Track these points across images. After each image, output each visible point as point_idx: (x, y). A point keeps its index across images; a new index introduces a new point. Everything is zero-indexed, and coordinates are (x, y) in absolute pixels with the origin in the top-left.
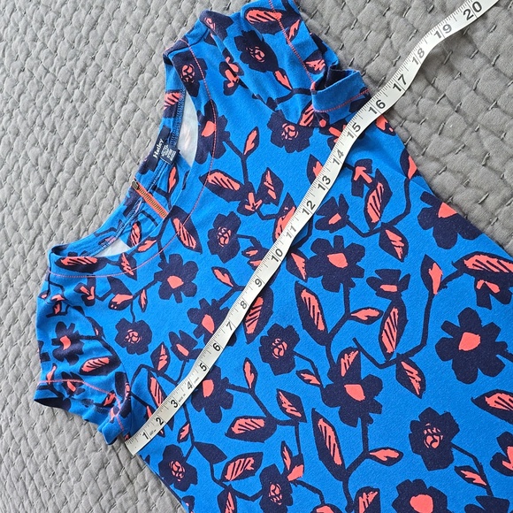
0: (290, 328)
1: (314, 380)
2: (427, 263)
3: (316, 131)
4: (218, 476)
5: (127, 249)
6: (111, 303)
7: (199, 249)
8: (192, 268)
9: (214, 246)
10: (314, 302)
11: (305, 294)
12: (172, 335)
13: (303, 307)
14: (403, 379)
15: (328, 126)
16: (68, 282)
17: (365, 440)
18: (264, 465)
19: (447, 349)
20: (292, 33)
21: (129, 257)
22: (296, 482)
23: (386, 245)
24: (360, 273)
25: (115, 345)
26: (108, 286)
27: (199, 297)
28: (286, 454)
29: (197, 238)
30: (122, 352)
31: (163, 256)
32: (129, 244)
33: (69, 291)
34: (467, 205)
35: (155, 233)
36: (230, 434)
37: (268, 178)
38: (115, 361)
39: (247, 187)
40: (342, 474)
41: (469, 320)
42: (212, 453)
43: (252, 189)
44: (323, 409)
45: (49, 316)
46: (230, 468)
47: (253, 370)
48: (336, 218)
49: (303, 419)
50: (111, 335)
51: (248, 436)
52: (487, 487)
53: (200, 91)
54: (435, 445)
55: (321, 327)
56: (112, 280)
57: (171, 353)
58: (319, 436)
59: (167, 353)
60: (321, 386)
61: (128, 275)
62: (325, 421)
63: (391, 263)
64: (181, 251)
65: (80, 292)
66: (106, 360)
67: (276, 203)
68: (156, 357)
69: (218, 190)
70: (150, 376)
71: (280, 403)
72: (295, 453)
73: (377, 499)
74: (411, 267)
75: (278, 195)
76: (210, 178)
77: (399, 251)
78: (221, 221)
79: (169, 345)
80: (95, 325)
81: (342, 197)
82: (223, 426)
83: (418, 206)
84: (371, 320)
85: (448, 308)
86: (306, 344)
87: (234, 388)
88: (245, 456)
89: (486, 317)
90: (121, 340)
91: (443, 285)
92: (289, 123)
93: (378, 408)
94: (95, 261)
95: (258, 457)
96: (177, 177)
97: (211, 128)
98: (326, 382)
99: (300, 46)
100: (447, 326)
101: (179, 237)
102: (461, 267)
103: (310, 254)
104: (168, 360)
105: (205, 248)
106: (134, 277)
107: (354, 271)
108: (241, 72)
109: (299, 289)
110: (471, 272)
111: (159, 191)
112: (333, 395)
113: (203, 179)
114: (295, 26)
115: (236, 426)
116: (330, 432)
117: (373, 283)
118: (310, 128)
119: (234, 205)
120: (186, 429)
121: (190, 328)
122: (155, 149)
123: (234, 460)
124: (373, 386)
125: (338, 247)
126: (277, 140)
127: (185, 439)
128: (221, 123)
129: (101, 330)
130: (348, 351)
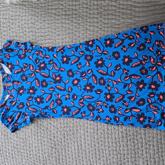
0: (43, 80)
1: (52, 83)
2: (53, 55)
3: (26, 53)
4: (50, 109)
5: (9, 95)
6: (13, 105)
7: (21, 83)
8: (23, 87)
9: (23, 80)
10: (44, 73)
11: (42, 74)
12: (27, 99)
13: (43, 76)
14: (62, 71)
15: (28, 51)
16: (3, 110)
17: (64, 82)
18: (55, 100)
19: (63, 62)
20: (13, 44)
21: (11, 96)
22: (60, 97)
23: (47, 58)
24: (46, 64)
25: (19, 110)
26: (10, 104)
27: (27, 89)
28: (56, 95)
29: (20, 82)
30: (21, 110)
31: (16, 90)
32: (9, 94)
33: (4, 110)
34: (52, 46)
35: (12, 88)
36: (47, 102)
37: (24, 64)
38: (21, 113)
39: (22, 69)
40: (65, 90)
41: (63, 57)
42: (46, 108)
43: (23, 68)
44: (56, 85)
45: (3, 119)
46: (51, 106)
47: (43, 90)
48: (38, 61)
49: (55, 89)
50: (17, 110)
51: (49, 99)
52: (80, 72)
53: (4, 62)
54: (71, 74)
55: (47, 76)
56: (10, 102)
57: (29, 102)
58: (58, 89)
59: (28, 102)
60: (53, 82)
61: (13, 98)
62: (57, 86)
63: (49, 60)
64: (19, 86)
65: (6, 109)
66: (19, 114)
67: (28, 66)
68: (27, 105)
69: (18, 73)
70: (28, 108)
71: (50, 90)
72: (57, 94)
73: (71, 87)
74: (52, 57)
75: (27, 65)
76: (15, 73)
77: (49, 57)
78: (22, 76)
79: (28, 101)
80: (13, 111)
81: (36, 58)
82: (45, 102)
83: (47, 50)
84: (52, 68)
85: (60, 58)
86: (47, 80)
87: (42, 95)
88: (51, 102)
89: (64, 55)
90: (19, 109)
91: (57, 56)
92: (22, 55)
93: (62, 77)
94: (5, 102)
95: (53, 101)
96: (9, 77)
97: (10, 66)
98: (53, 81)
99: (15, 45)
100: (61, 60)
101: (17, 85)
102: (57, 52)
103: (38, 68)
104: (29, 103)
105: (22, 82)
106: (14, 98)
107: (45, 65)
108: (9, 54)
109: (40, 74)
110: (58, 51)
111: (8, 82)
112: (56, 82)
113: (14, 73)
114: (12, 43)
115: (47, 100)
116: (59, 86)
117: (49, 64)
118: (25, 53)
119: (22, 73)
120: (40, 109)
121: (29, 95)
122: (3, 76)
123: (50, 105)
124: (59, 75)
125: (41, 64)
126: (21, 59)
127: (41, 110)
128: (11, 64)
129: (14, 111)
130: (53, 75)
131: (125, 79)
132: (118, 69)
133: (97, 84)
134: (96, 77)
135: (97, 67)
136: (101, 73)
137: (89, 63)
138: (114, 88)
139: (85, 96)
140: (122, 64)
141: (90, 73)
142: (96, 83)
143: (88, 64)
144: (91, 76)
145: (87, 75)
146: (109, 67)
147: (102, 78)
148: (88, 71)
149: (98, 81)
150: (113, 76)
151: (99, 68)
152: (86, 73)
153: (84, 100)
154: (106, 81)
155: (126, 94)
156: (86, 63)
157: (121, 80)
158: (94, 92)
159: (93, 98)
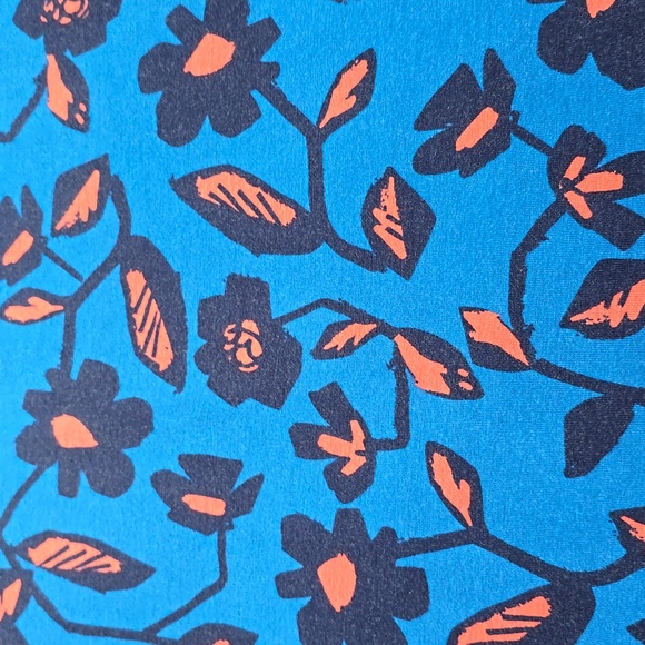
131: (594, 315)
132: (468, 139)
133: (175, 375)
134: (164, 283)
135: (175, 126)
136: (226, 219)
137: (72, 76)
138: (416, 447)
139: (37, 540)
140: (526, 67)
141: (95, 216)
142: (164, 358)
143: (59, 97)
144: (104, 269)
145: (52, 244)
146: (337, 123)
147: (245, 295)
148: (68, 185)
149: (195, 343)
150: (405, 269)
151: (208, 144)
152: (46, 230)
153: (29, 592)
154: (306, 332)
155: (614, 573)
156: (42, 81)
157: (522, 332)
158: (142, 486)
159: (135, 573)
